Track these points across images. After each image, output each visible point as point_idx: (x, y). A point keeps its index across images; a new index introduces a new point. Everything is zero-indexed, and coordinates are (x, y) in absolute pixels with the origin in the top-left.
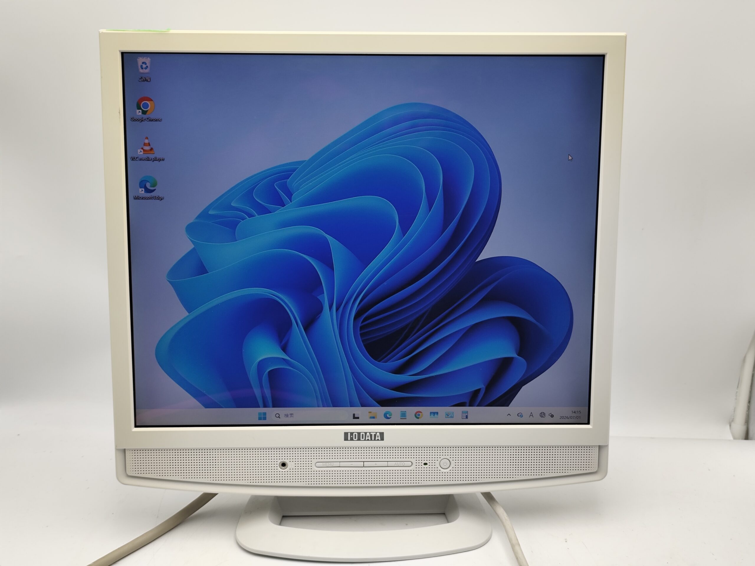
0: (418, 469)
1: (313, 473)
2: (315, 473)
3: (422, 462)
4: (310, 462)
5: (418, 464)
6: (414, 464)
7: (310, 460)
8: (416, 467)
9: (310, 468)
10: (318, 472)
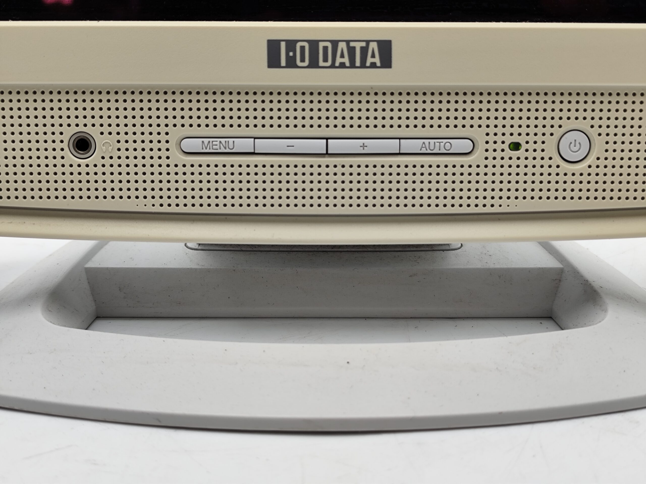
0: (490, 162)
1: (172, 169)
2: (180, 169)
3: (503, 138)
4: (163, 137)
5: (491, 146)
6: (481, 146)
7: (163, 129)
8: (487, 154)
9: (164, 153)
10: (188, 169)
